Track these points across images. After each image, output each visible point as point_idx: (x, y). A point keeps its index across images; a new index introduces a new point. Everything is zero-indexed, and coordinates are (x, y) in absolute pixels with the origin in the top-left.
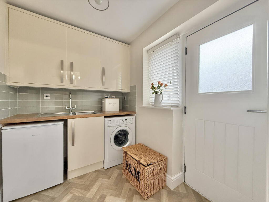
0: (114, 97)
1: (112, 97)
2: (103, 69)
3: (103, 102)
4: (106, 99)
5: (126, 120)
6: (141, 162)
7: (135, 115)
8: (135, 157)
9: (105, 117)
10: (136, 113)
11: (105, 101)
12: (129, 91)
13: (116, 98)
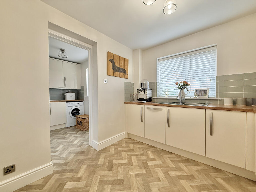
0: (72, 92)
1: (71, 92)
2: (65, 78)
3: (65, 95)
4: (67, 93)
5: (78, 104)
6: (83, 118)
7: (84, 101)
8: (80, 117)
9: (67, 102)
10: (84, 100)
11: (66, 94)
12: (81, 89)
13: (73, 93)
